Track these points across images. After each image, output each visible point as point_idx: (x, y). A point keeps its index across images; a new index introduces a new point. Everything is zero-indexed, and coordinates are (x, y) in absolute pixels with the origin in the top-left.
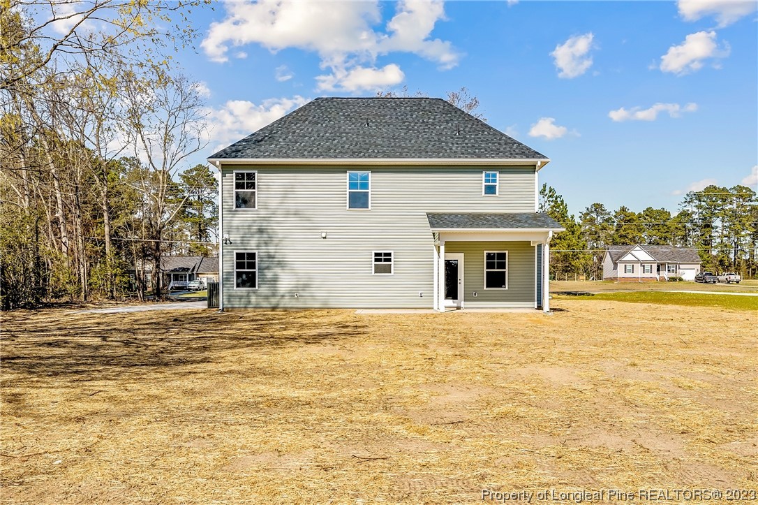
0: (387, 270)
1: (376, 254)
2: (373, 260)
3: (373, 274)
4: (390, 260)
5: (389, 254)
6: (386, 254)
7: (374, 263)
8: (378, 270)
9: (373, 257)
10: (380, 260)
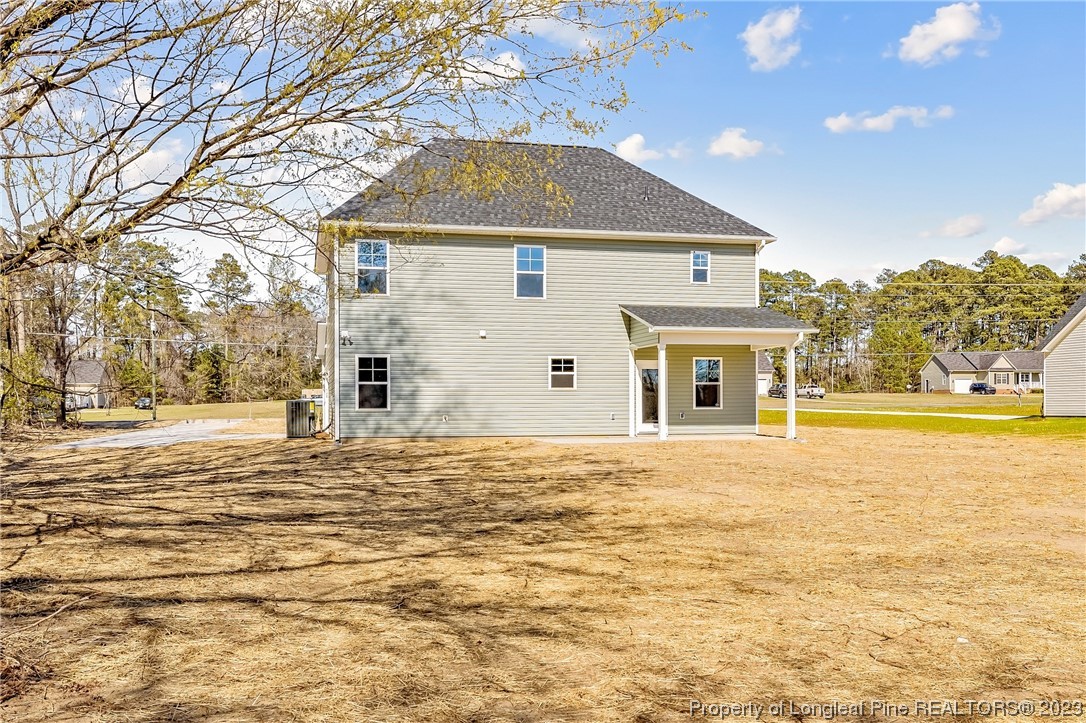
0: (568, 382)
1: (555, 362)
2: (550, 369)
3: (550, 388)
4: (571, 369)
5: (571, 362)
6: (566, 362)
7: (551, 373)
8: (557, 382)
9: (550, 365)
10: (559, 369)
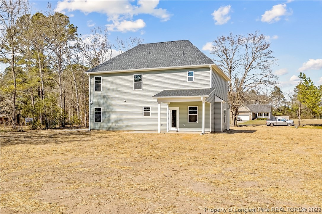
0: (148, 114)
1: (145, 108)
2: (143, 110)
3: (143, 116)
4: (149, 110)
5: (149, 108)
7: (143, 112)
8: (145, 115)
9: (143, 109)
10: (146, 111)
